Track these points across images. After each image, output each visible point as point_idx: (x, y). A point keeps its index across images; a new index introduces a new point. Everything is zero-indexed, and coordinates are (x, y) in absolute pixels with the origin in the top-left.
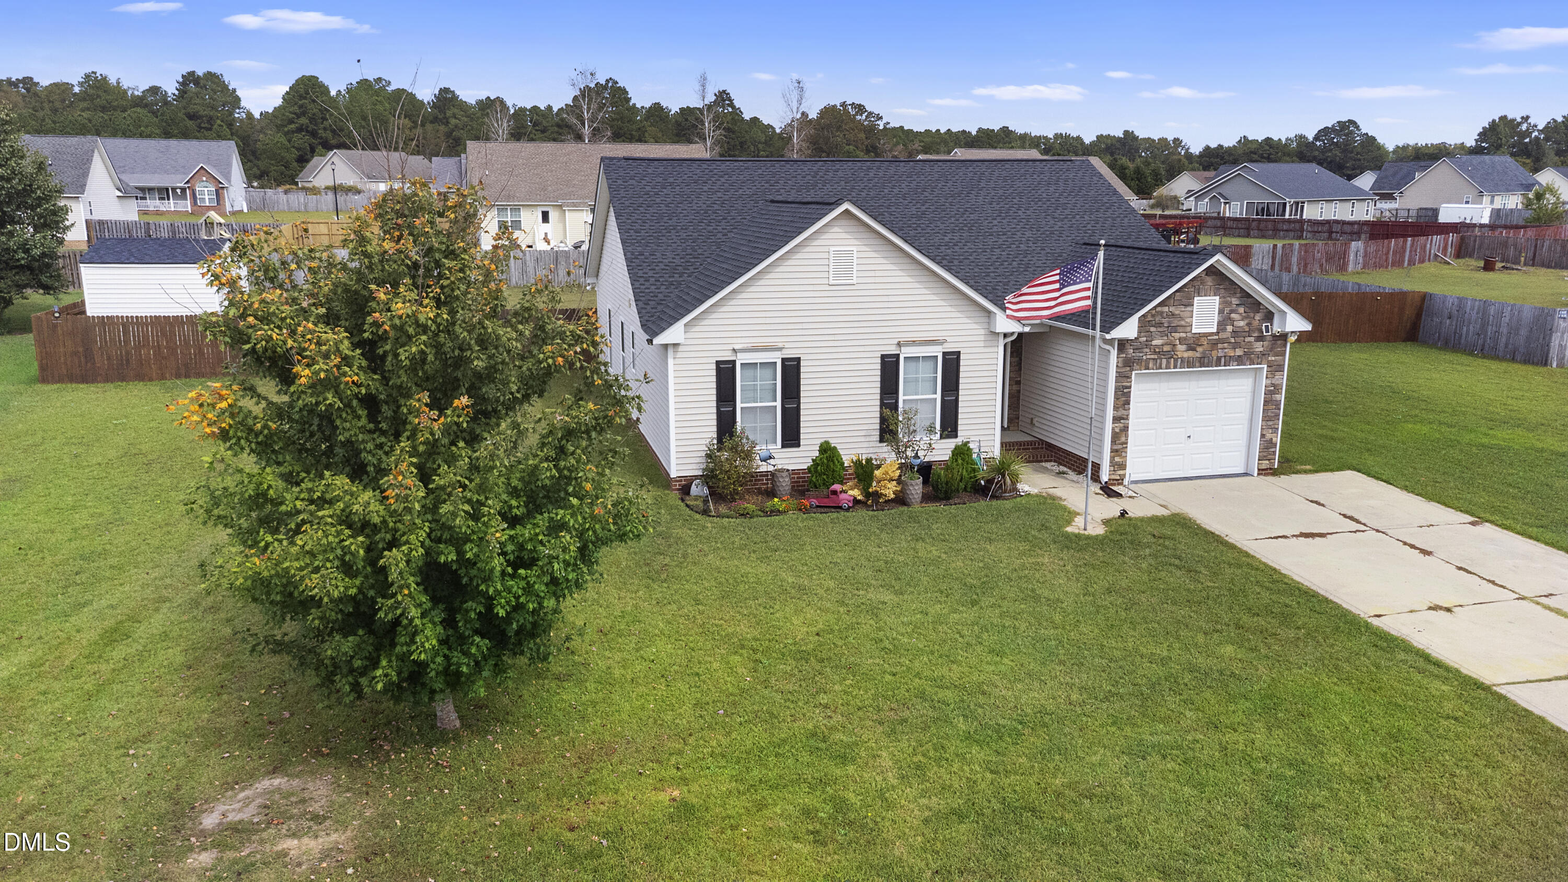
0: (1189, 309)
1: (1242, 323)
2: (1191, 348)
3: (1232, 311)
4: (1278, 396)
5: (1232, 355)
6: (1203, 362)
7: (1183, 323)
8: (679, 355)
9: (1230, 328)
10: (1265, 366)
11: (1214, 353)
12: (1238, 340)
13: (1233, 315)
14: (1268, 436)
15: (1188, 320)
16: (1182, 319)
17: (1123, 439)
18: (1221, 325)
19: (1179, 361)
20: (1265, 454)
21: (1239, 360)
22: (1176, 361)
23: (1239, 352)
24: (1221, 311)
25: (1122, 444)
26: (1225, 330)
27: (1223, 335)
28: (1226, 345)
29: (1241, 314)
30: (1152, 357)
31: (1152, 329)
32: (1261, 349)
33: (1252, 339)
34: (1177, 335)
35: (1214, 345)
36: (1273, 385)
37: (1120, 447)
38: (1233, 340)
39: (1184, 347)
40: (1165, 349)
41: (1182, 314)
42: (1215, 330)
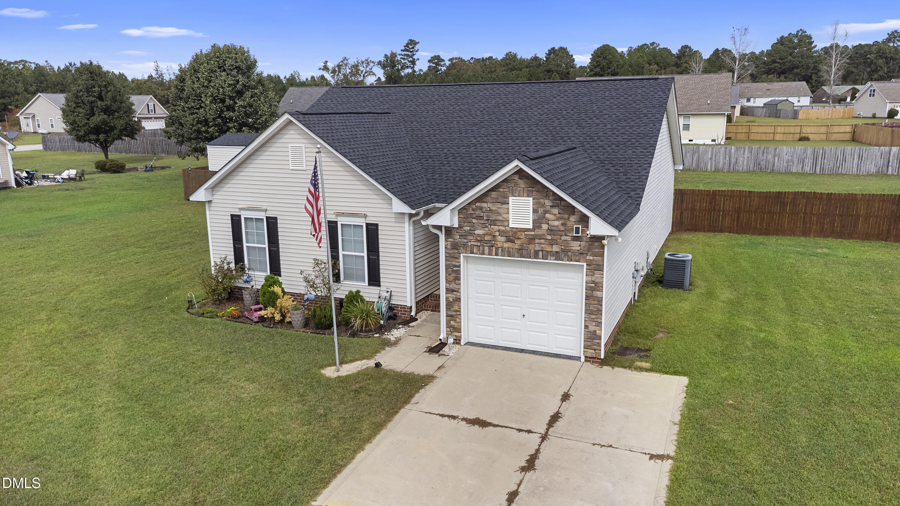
0: (505, 206)
1: (557, 223)
2: (509, 240)
3: (546, 212)
4: (598, 294)
5: (549, 250)
6: (522, 252)
7: (500, 218)
8: (212, 209)
9: (545, 227)
10: (585, 264)
11: (531, 247)
12: (555, 237)
13: (547, 215)
14: (592, 328)
15: (505, 216)
16: (499, 214)
17: (456, 308)
18: (537, 224)
19: (500, 250)
20: (589, 344)
21: (557, 256)
22: (497, 249)
23: (555, 248)
24: (535, 211)
25: (456, 311)
26: (540, 227)
27: (538, 232)
28: (542, 241)
29: (555, 215)
30: (476, 243)
31: (474, 221)
32: (579, 248)
33: (569, 238)
34: (496, 228)
35: (531, 240)
36: (593, 282)
37: (454, 313)
38: (549, 237)
39: (503, 239)
40: (486, 239)
41: (499, 210)
42: (530, 226)
